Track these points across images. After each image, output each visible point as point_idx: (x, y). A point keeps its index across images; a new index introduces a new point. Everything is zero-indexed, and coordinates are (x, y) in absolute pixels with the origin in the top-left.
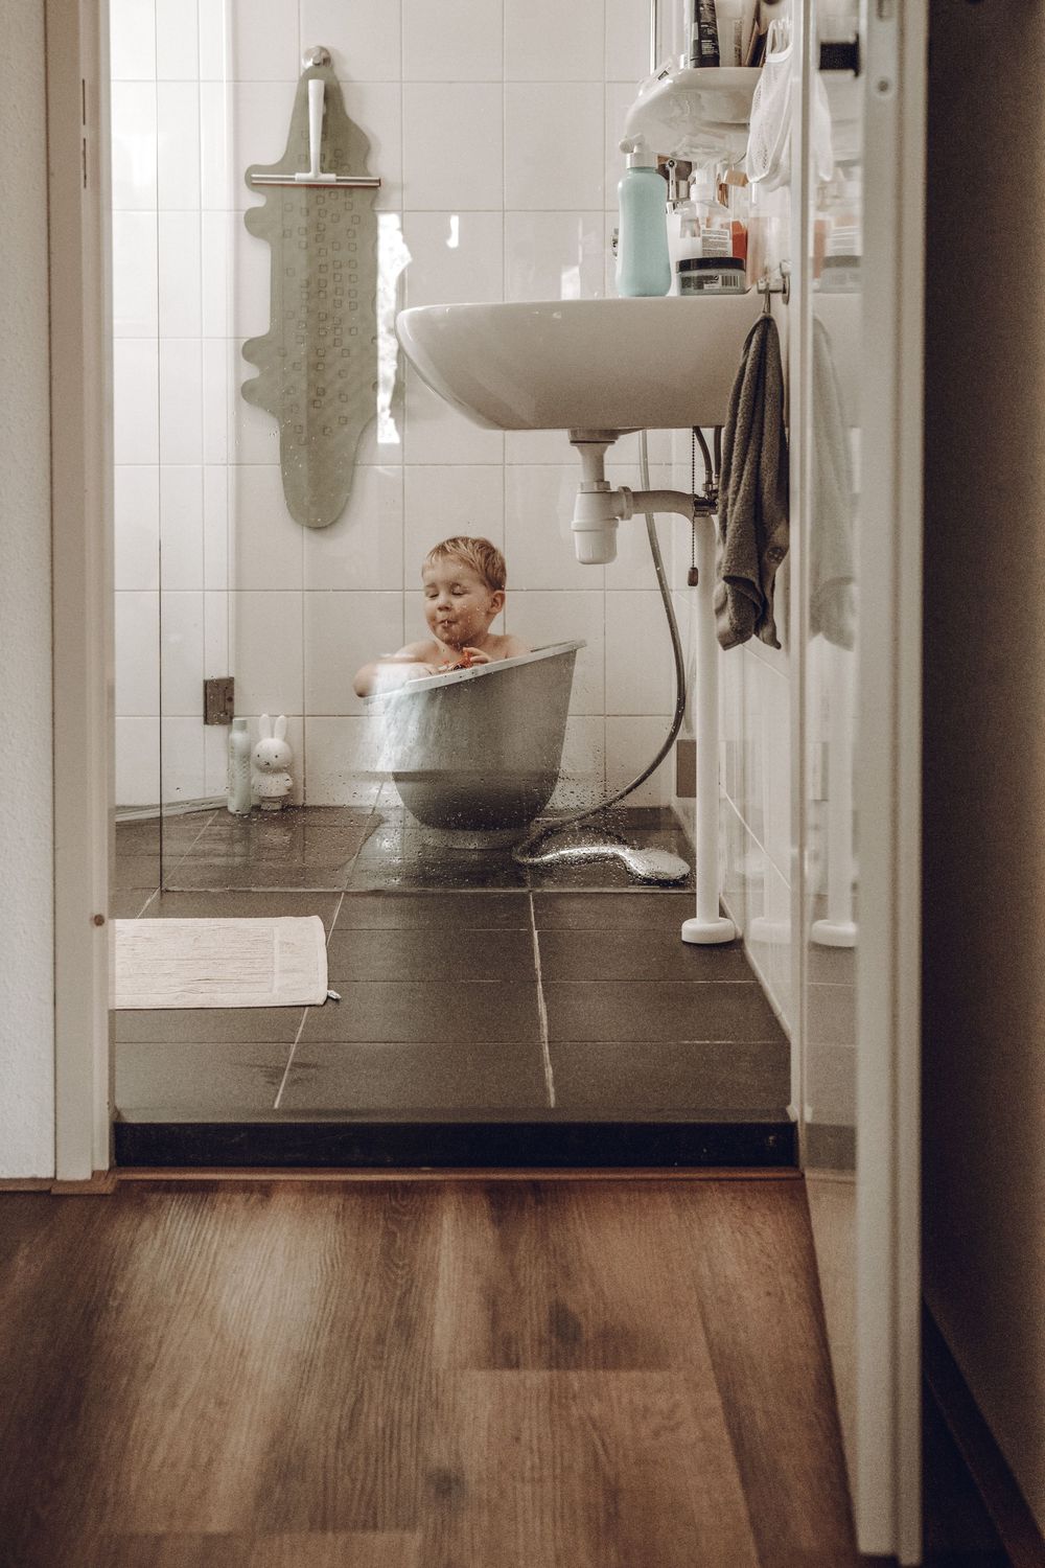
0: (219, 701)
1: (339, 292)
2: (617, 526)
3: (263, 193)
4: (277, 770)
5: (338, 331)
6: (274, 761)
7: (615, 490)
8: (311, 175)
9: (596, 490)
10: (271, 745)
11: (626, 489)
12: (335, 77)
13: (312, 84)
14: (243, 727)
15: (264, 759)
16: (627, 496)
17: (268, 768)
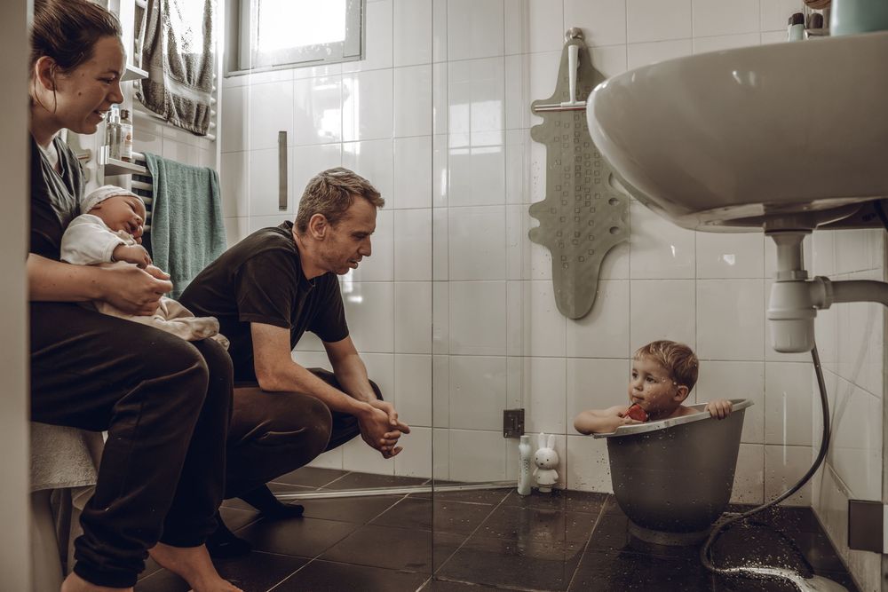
0: (514, 424)
1: (589, 173)
2: (815, 315)
3: (541, 116)
4: (548, 468)
5: (588, 197)
6: (546, 463)
7: (812, 280)
8: (571, 103)
9: (793, 278)
10: (545, 452)
11: (825, 279)
12: (585, 45)
13: (571, 48)
14: (527, 441)
15: (539, 461)
16: (826, 285)
17: (542, 467)
